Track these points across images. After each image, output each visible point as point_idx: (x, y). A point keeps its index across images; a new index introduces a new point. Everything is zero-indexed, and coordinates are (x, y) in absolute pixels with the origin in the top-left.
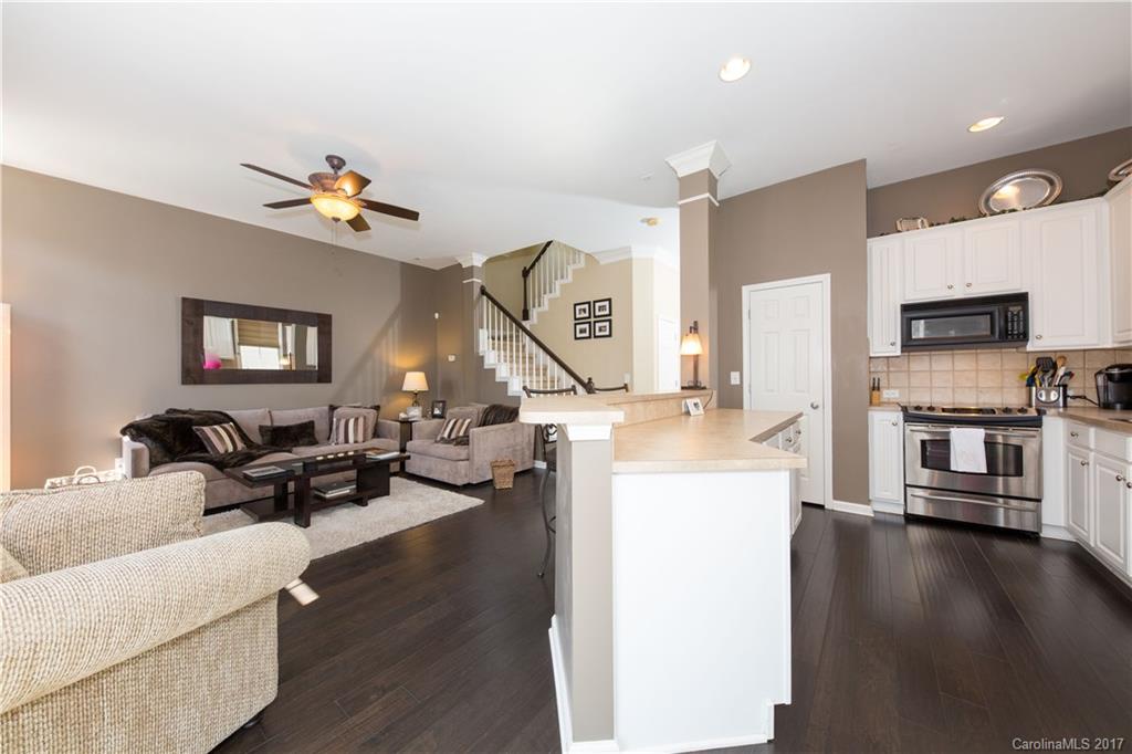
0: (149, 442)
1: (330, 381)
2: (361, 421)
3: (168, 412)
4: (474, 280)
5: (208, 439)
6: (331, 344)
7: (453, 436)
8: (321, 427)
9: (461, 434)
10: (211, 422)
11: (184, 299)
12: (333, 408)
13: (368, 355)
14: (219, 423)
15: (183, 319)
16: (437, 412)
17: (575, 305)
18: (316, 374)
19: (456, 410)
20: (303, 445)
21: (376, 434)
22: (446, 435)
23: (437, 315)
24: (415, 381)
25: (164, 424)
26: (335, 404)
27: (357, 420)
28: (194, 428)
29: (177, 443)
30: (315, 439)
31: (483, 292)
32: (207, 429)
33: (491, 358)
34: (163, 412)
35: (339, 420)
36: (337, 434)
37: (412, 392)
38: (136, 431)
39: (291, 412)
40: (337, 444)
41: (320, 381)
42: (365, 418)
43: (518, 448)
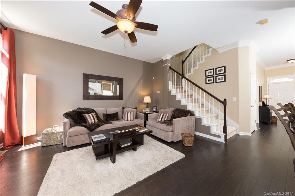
0: (70, 119)
1: (123, 99)
2: (132, 113)
3: (78, 109)
4: (168, 64)
5: (87, 118)
6: (123, 88)
7: (163, 120)
8: (120, 114)
9: (166, 119)
10: (89, 112)
11: (83, 74)
12: (123, 108)
13: (133, 91)
14: (90, 113)
15: (83, 80)
16: (154, 110)
17: (206, 71)
18: (119, 97)
19: (162, 110)
20: (115, 120)
21: (136, 118)
22: (160, 120)
23: (153, 78)
24: (147, 100)
25: (75, 113)
26: (124, 107)
27: (131, 112)
28: (83, 114)
29: (78, 120)
30: (118, 118)
31: (170, 68)
32: (87, 115)
33: (174, 91)
34: (76, 109)
35: (125, 112)
36: (125, 117)
37: (146, 103)
38: (67, 115)
39: (112, 109)
40: (125, 121)
41: (120, 99)
42: (133, 112)
43: (190, 127)
